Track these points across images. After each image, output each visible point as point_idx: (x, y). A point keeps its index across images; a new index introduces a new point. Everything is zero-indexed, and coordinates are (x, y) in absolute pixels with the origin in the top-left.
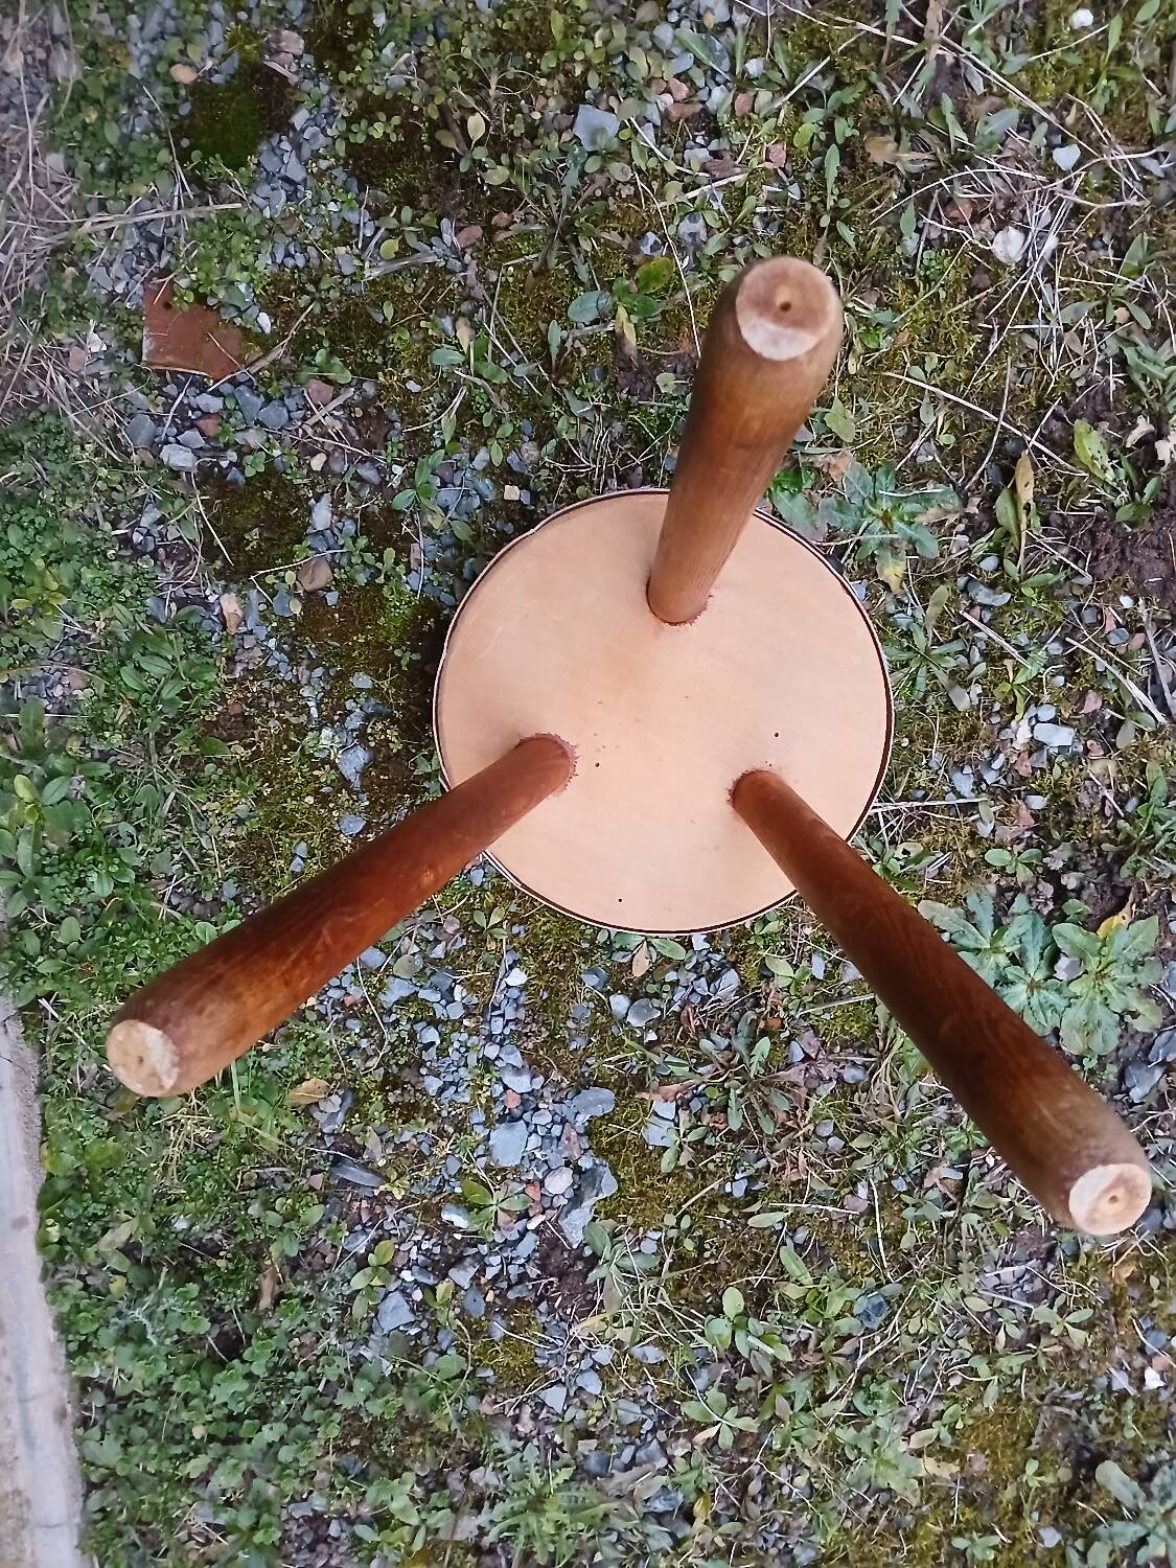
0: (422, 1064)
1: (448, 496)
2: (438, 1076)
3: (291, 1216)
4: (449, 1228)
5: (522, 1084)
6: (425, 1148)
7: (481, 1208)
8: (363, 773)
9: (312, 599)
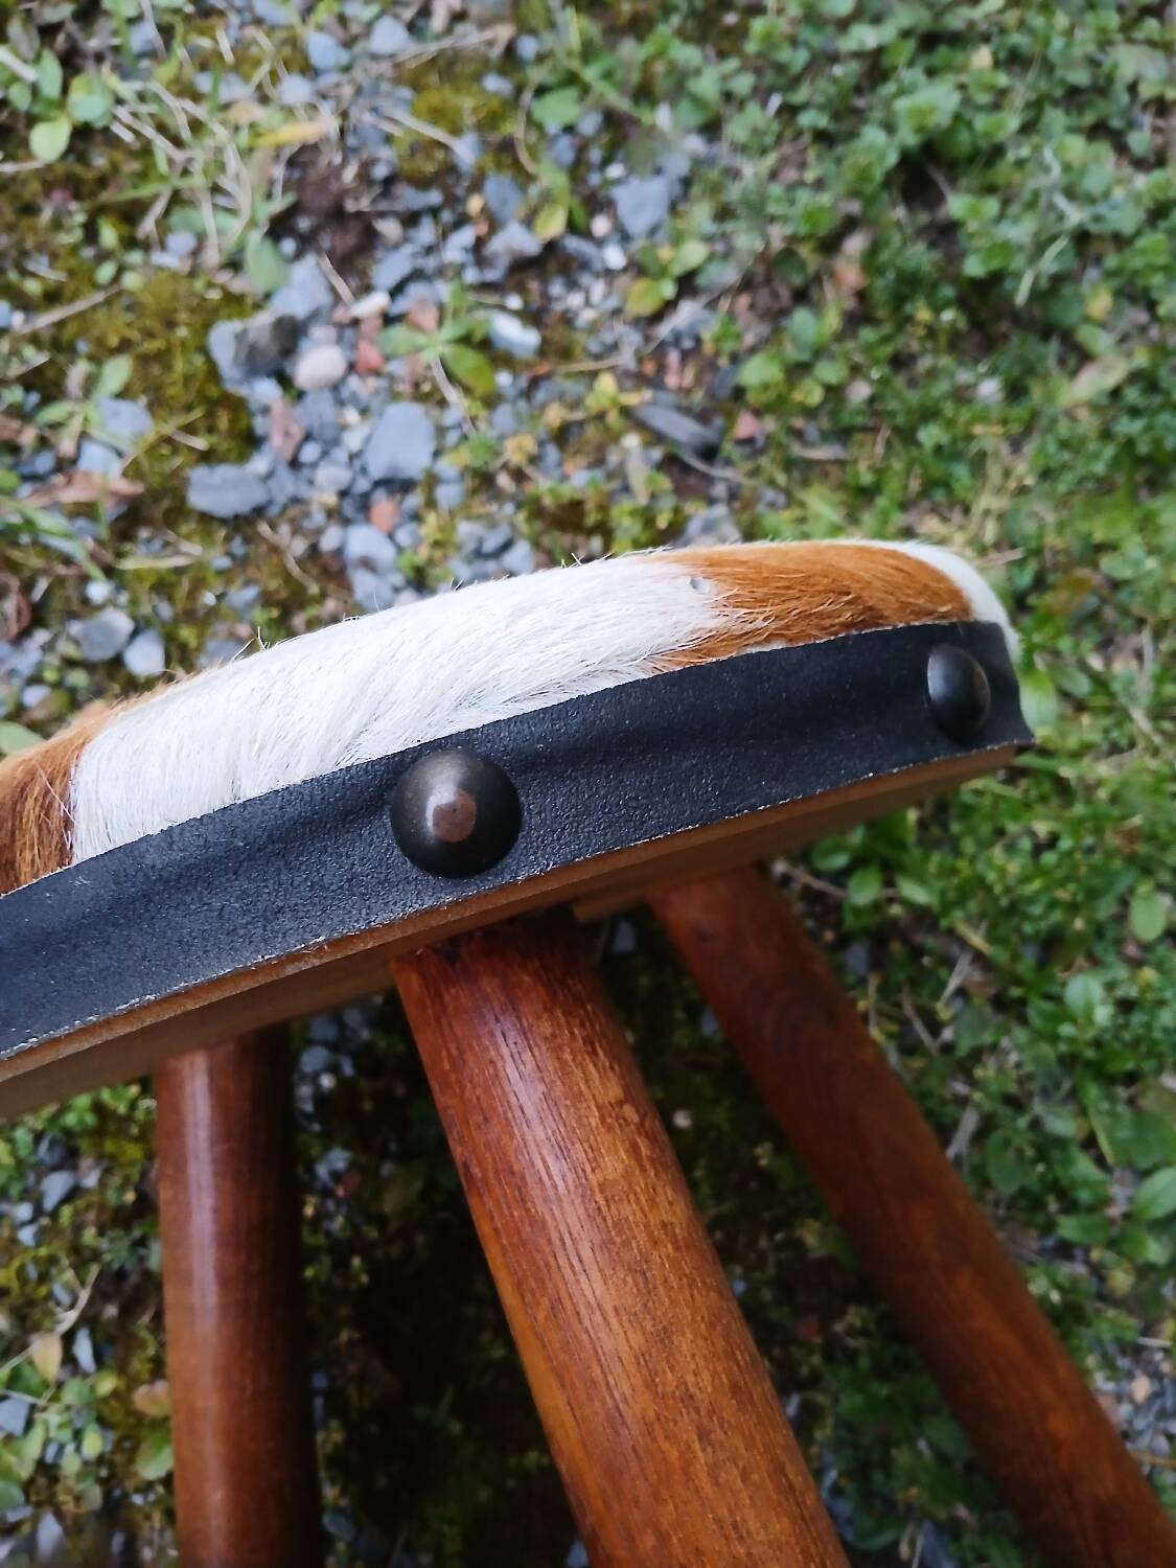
3: (798, 371)
4: (532, 317)
5: (362, 540)
6: (552, 453)
7: (465, 340)
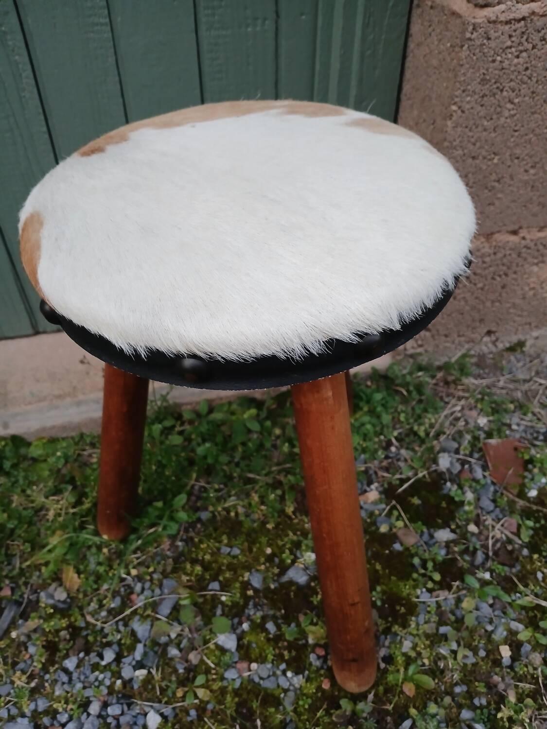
0: (87, 653)
1: (486, 610)
2: (78, 666)
8: (291, 583)
9: (392, 537)
